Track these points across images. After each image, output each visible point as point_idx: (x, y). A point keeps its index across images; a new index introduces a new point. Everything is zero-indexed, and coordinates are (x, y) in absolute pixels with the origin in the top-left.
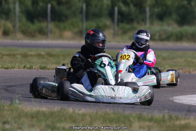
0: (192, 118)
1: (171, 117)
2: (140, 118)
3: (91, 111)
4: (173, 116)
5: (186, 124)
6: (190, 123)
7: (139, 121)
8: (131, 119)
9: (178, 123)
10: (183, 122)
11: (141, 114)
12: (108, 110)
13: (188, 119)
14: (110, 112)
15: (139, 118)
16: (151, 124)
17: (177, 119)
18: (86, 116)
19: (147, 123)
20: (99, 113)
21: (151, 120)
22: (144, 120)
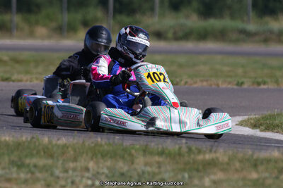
0: (221, 150)
1: (190, 149)
2: (146, 151)
3: (75, 141)
4: (193, 148)
5: (213, 160)
6: (217, 158)
7: (144, 155)
8: (133, 151)
9: (200, 157)
10: (208, 157)
11: (147, 145)
12: (99, 140)
13: (215, 152)
14: (103, 143)
15: (144, 151)
16: (161, 159)
17: (199, 152)
18: (68, 148)
19: (157, 158)
20: (87, 144)
21: (161, 153)
22: (152, 153)
